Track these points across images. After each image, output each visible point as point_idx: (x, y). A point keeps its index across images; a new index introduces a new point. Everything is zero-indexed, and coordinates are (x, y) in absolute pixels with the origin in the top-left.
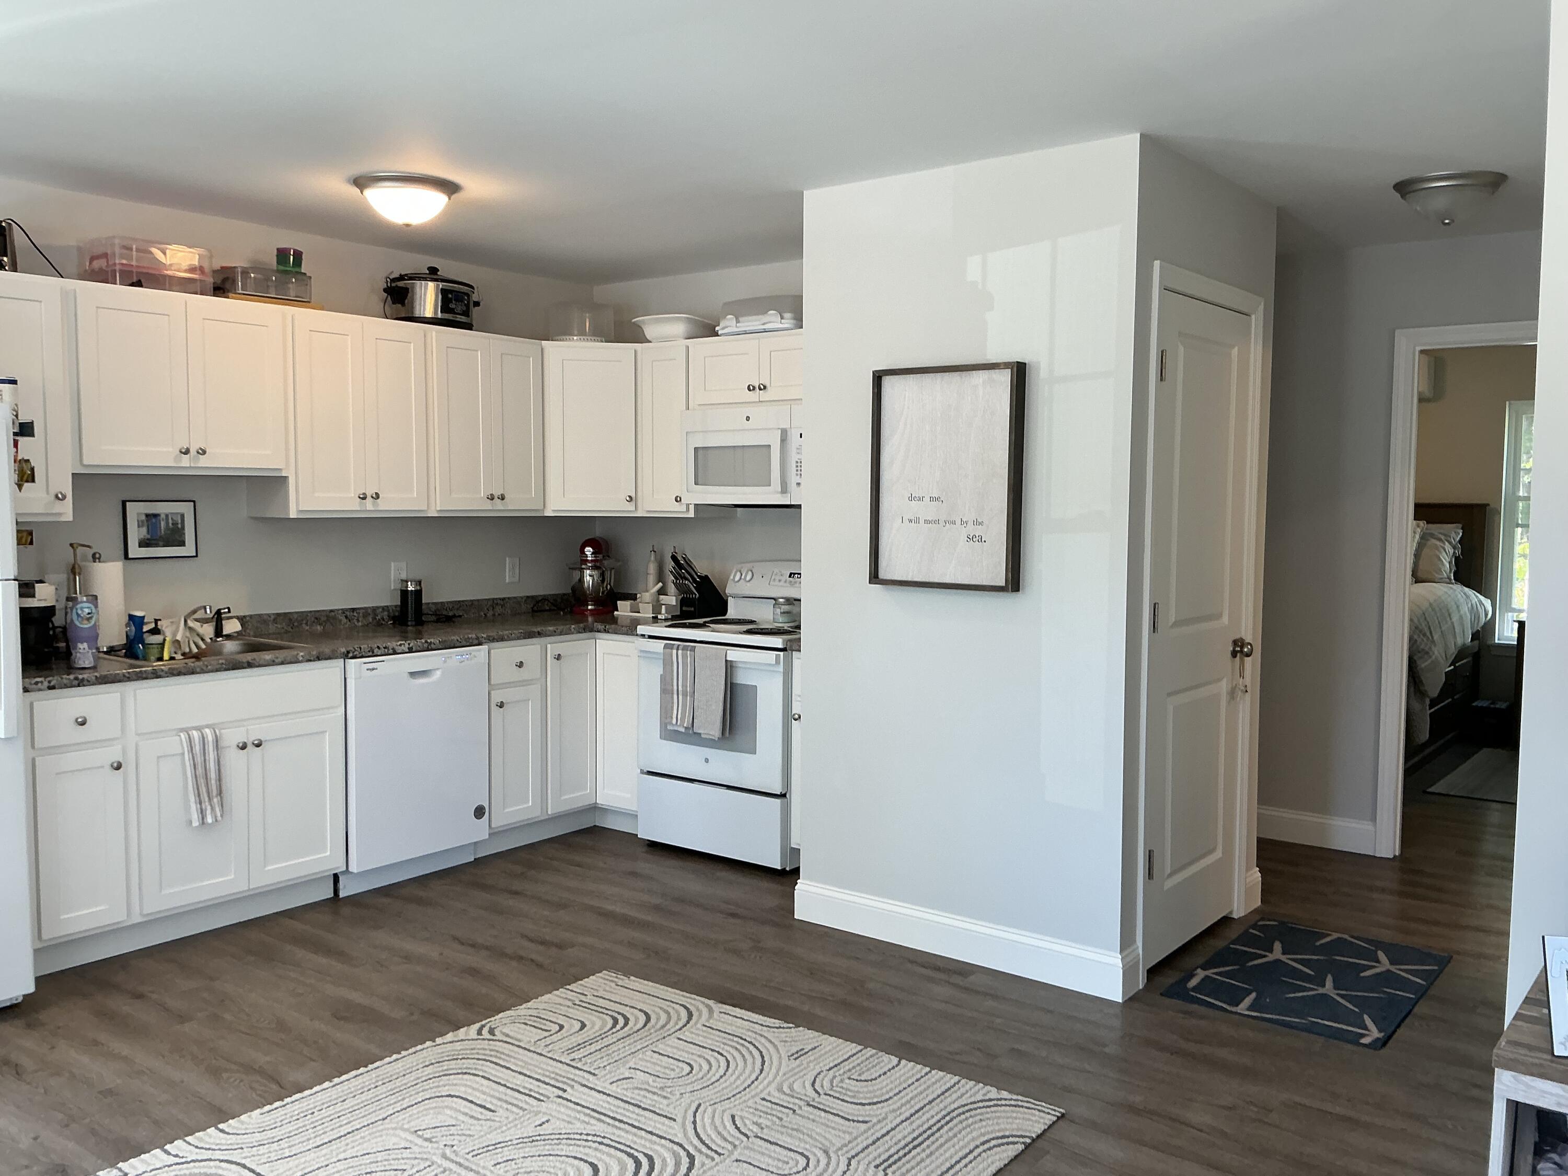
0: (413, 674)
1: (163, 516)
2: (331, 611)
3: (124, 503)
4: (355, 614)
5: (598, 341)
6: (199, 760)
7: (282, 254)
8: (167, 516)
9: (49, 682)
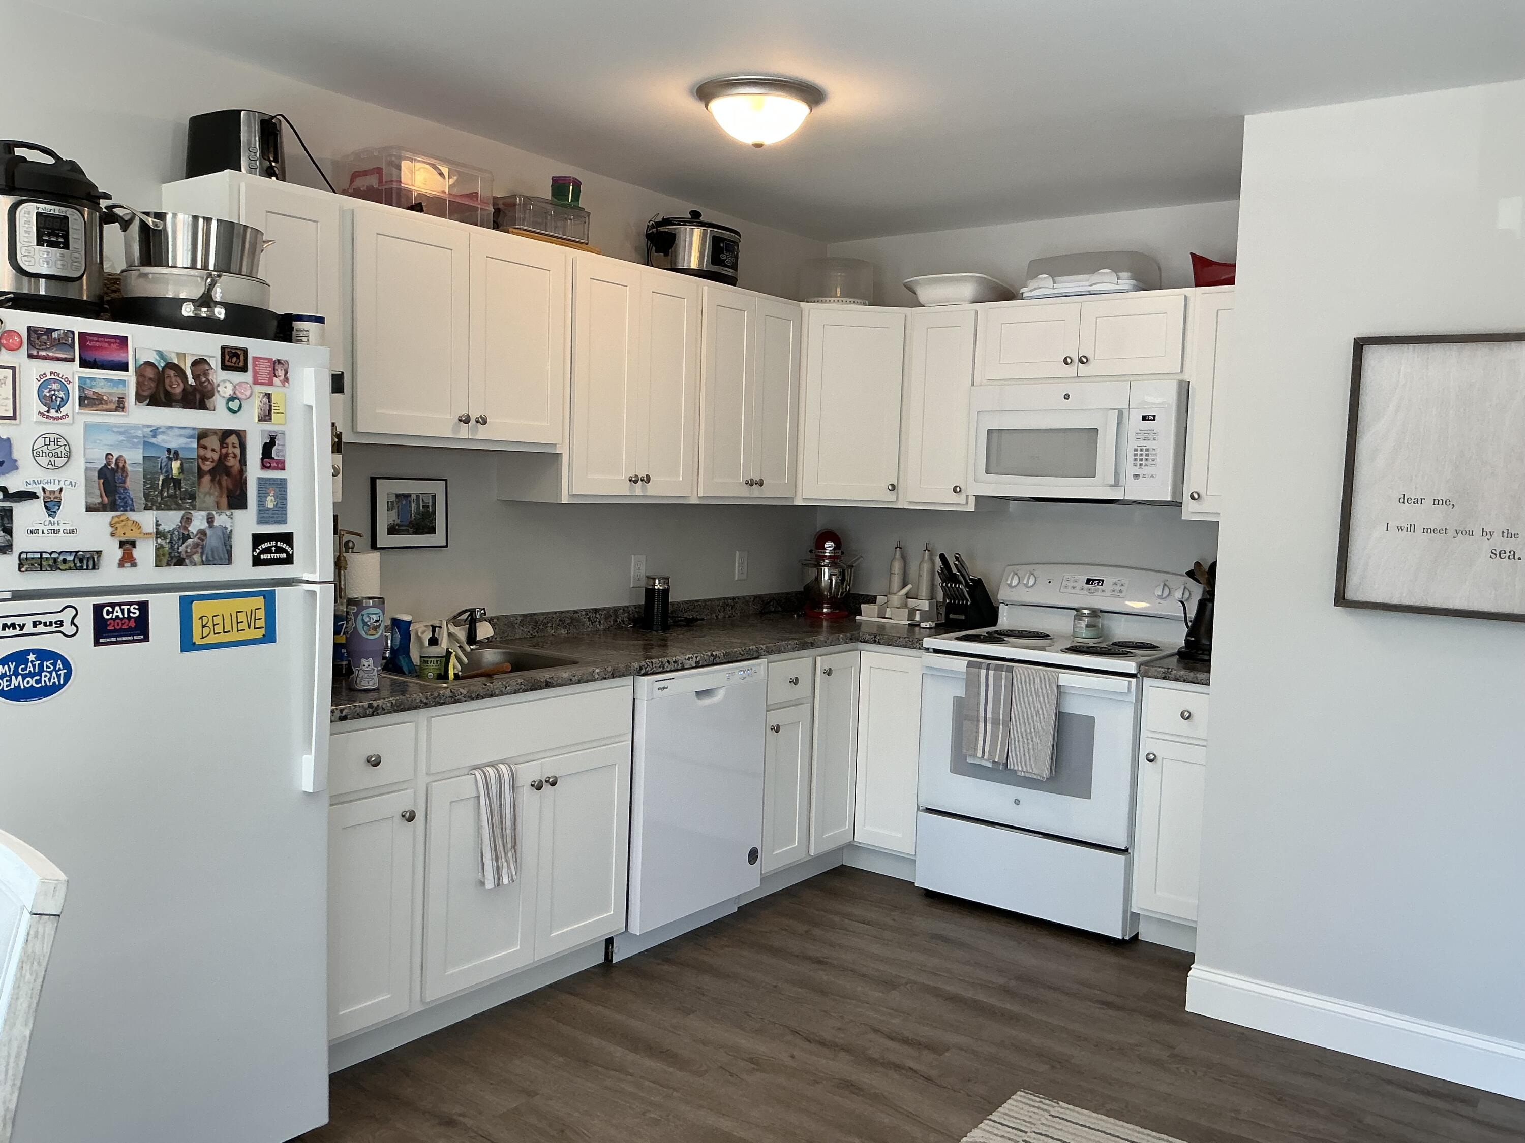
0: (699, 694)
1: (414, 497)
2: (576, 612)
3: (373, 480)
4: (598, 616)
5: (861, 304)
6: (495, 805)
7: (560, 186)
8: (418, 496)
9: (341, 711)
